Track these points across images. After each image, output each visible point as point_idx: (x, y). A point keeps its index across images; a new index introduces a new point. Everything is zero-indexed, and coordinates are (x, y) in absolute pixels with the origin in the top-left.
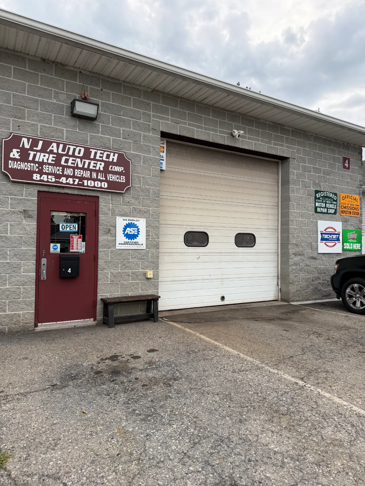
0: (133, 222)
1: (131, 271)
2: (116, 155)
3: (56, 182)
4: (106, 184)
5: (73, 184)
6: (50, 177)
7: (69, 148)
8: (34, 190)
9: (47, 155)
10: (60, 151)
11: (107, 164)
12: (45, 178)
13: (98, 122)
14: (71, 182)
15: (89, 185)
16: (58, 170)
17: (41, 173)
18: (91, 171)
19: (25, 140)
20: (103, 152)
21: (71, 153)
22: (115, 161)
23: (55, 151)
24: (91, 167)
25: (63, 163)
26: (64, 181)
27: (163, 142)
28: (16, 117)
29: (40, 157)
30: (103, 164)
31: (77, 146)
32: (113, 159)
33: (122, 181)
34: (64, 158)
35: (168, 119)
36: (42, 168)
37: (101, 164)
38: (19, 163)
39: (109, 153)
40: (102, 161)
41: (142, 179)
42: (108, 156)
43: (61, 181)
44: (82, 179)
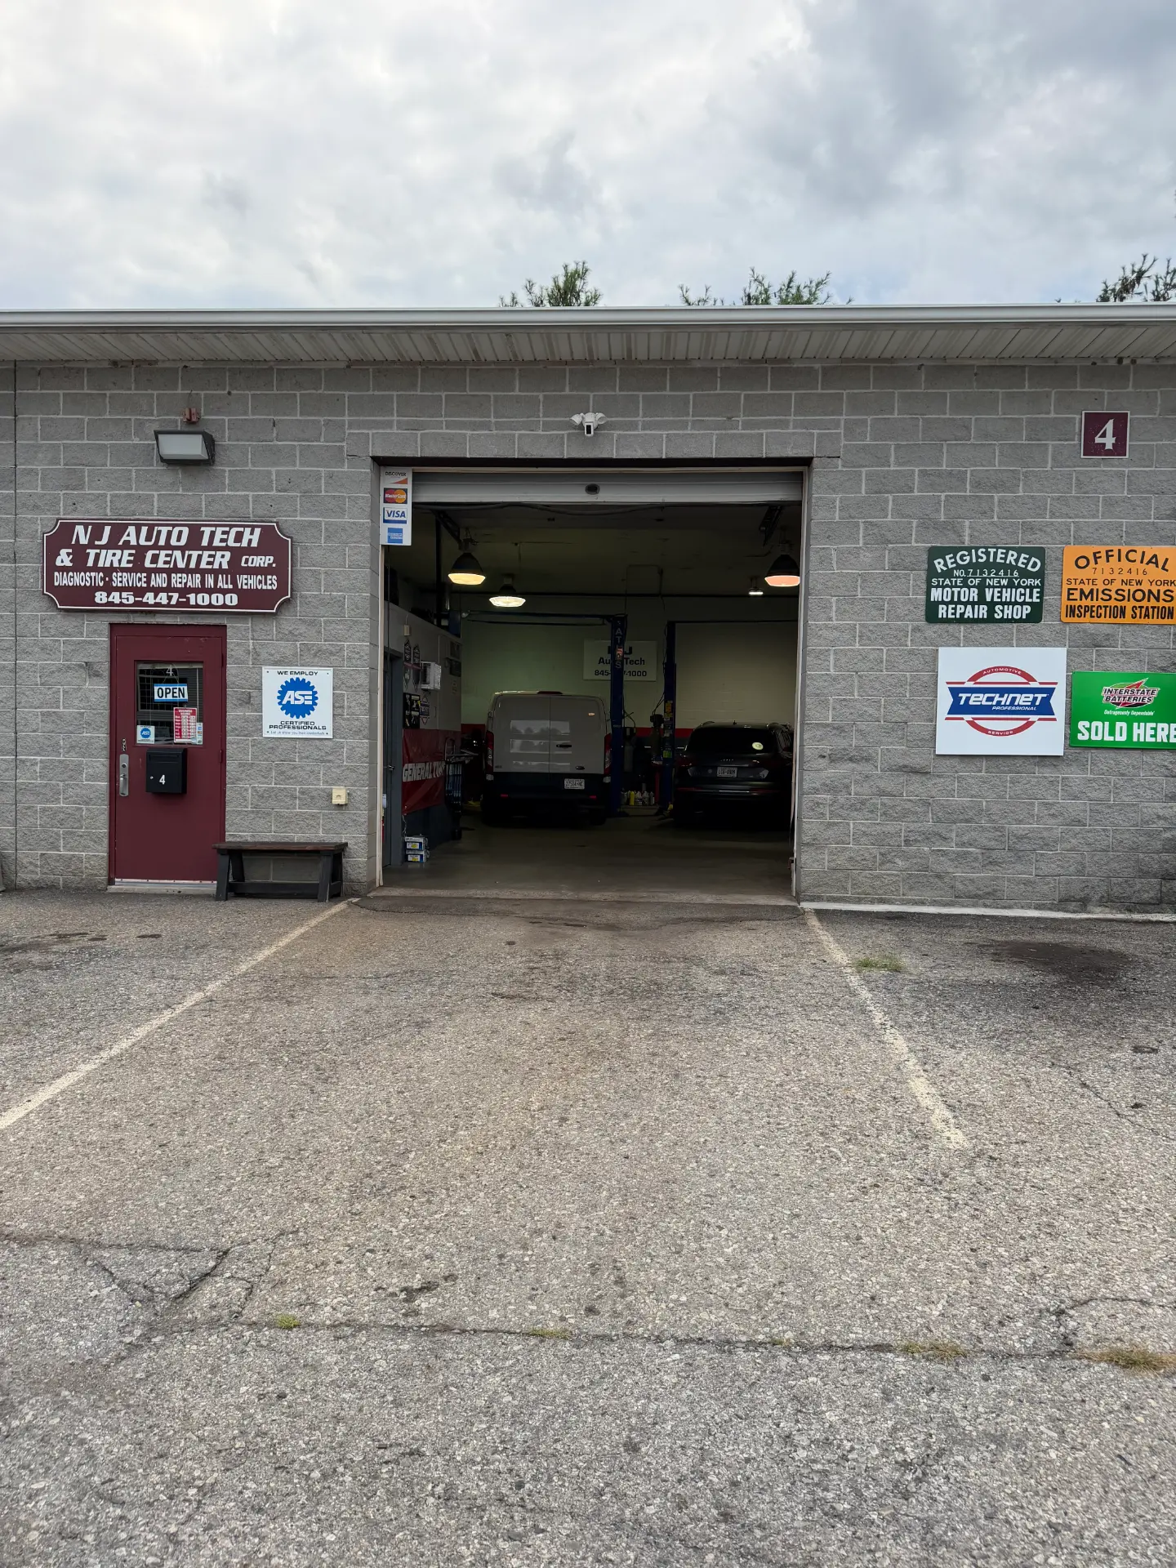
0: (301, 677)
1: (298, 788)
2: (258, 531)
3: (136, 604)
4: (235, 597)
5: (169, 605)
6: (124, 595)
7: (159, 532)
8: (102, 625)
9: (118, 552)
10: (142, 542)
11: (237, 553)
12: (115, 597)
13: (222, 465)
14: (165, 601)
15: (200, 602)
16: (140, 579)
17: (109, 588)
18: (203, 572)
19: (80, 529)
20: (227, 529)
21: (162, 542)
22: (254, 544)
23: (133, 542)
24: (203, 565)
25: (148, 564)
26: (151, 601)
27: (402, 478)
28: (67, 488)
29: (108, 558)
30: (228, 554)
31: (174, 526)
32: (250, 541)
33: (269, 588)
34: (149, 554)
35: (389, 424)
36: (111, 580)
37: (223, 556)
38: (71, 574)
39: (241, 529)
40: (227, 548)
41: (323, 576)
42: (239, 537)
43: (145, 600)
44: (184, 591)
